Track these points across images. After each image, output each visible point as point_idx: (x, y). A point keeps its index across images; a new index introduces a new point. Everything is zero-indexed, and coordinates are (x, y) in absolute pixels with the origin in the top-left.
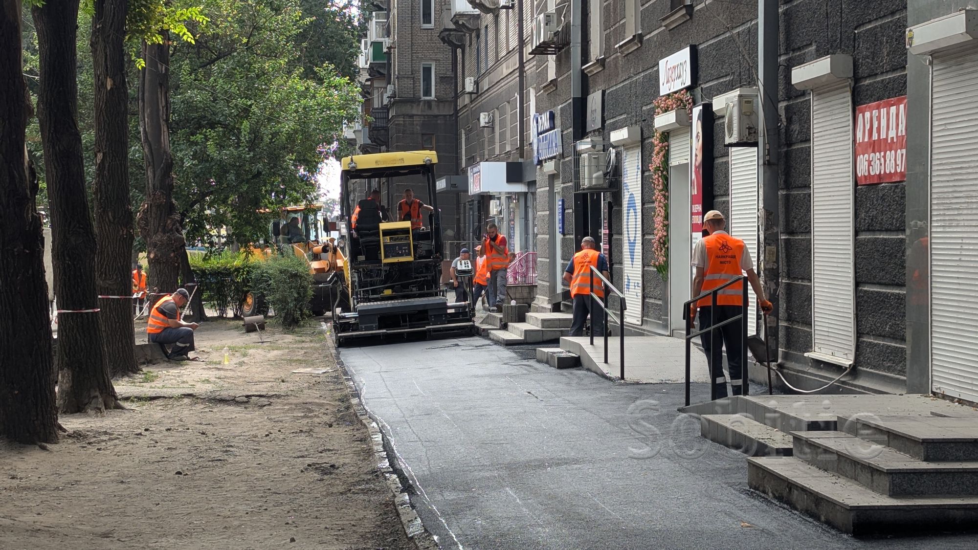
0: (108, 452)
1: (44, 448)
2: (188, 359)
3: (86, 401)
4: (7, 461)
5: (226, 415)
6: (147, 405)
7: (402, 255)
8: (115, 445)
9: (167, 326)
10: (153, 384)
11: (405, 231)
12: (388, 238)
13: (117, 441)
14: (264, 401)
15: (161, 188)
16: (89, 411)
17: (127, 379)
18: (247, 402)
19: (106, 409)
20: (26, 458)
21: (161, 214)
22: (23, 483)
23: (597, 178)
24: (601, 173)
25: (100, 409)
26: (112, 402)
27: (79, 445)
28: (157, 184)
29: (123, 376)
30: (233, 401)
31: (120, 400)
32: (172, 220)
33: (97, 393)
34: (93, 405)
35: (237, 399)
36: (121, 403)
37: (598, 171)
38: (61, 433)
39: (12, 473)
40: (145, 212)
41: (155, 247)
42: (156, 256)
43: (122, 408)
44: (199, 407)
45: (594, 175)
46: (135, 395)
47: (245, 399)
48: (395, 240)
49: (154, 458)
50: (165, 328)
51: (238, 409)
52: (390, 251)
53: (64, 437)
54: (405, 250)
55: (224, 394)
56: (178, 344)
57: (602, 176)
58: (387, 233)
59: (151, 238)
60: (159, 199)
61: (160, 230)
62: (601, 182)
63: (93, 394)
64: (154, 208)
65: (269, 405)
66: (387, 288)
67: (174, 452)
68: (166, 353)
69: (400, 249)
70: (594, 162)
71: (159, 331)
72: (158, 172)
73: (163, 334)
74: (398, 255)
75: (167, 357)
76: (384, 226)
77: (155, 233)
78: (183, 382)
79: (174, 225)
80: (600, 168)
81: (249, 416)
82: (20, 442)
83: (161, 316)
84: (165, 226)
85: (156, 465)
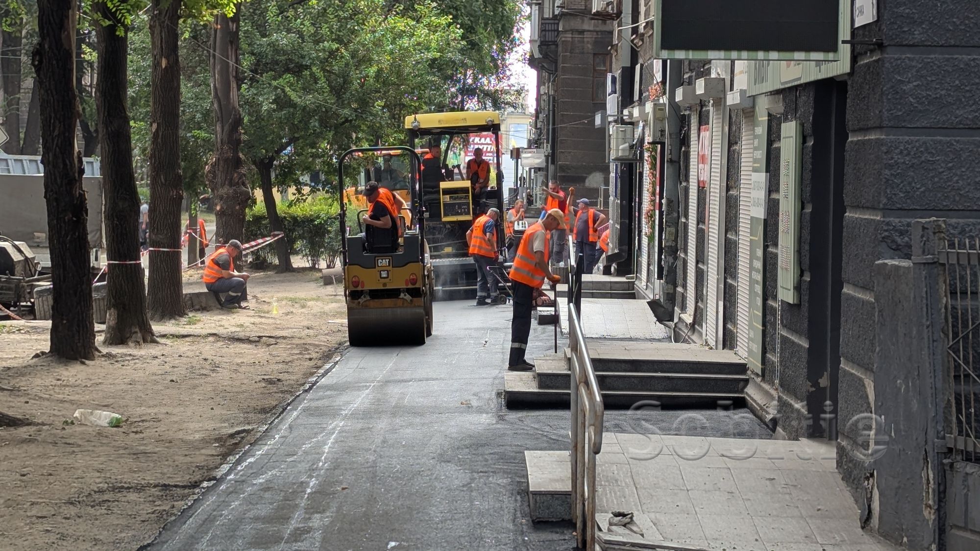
0: (129, 367)
1: (83, 363)
2: (240, 307)
3: (128, 335)
4: (56, 370)
5: (238, 350)
6: (180, 341)
7: (461, 214)
8: (135, 363)
9: (220, 276)
10: (193, 327)
11: (465, 190)
12: (448, 196)
13: (137, 361)
14: (272, 341)
15: (229, 143)
16: (130, 343)
17: (173, 321)
18: (258, 341)
19: (144, 342)
20: (70, 369)
21: (228, 168)
22: (64, 383)
23: (623, 150)
24: (627, 145)
25: (138, 342)
26: (148, 337)
27: (108, 362)
28: (225, 139)
29: (170, 319)
30: (247, 340)
31: (157, 337)
32: (239, 173)
33: (137, 330)
34: (133, 339)
35: (251, 339)
36: (158, 339)
37: (625, 143)
38: (97, 353)
39: (58, 377)
40: (213, 166)
41: (221, 200)
42: (222, 208)
43: (157, 342)
44: (220, 344)
45: (621, 147)
46: (171, 333)
47: (257, 339)
48: (455, 199)
49: (160, 372)
50: (219, 278)
51: (250, 346)
52: (451, 209)
53: (99, 356)
54: (464, 209)
55: (242, 335)
56: (231, 293)
57: (628, 148)
58: (447, 192)
59: (218, 191)
60: (227, 153)
61: (227, 183)
62: (627, 153)
63: (134, 330)
64: (221, 162)
65: (276, 344)
66: (448, 246)
67: (176, 369)
68: (219, 301)
69: (460, 208)
70: (621, 135)
71: (214, 281)
72: (226, 128)
73: (217, 283)
74: (458, 214)
75: (220, 304)
76: (444, 185)
77: (223, 186)
78: (221, 326)
79: (240, 178)
80: (627, 140)
81: (256, 352)
82: (67, 358)
83: (216, 267)
84: (231, 179)
85: (160, 377)
